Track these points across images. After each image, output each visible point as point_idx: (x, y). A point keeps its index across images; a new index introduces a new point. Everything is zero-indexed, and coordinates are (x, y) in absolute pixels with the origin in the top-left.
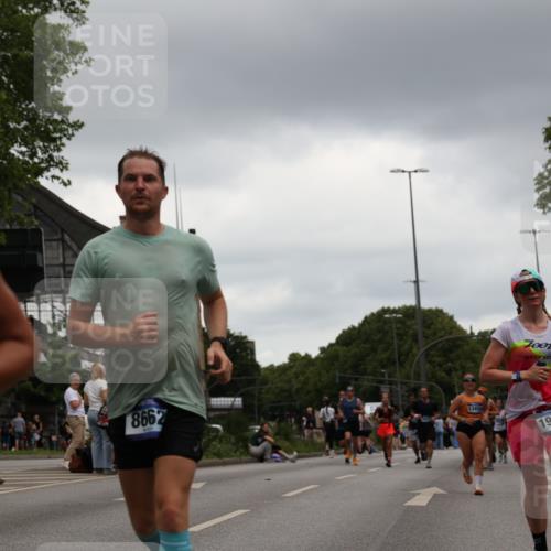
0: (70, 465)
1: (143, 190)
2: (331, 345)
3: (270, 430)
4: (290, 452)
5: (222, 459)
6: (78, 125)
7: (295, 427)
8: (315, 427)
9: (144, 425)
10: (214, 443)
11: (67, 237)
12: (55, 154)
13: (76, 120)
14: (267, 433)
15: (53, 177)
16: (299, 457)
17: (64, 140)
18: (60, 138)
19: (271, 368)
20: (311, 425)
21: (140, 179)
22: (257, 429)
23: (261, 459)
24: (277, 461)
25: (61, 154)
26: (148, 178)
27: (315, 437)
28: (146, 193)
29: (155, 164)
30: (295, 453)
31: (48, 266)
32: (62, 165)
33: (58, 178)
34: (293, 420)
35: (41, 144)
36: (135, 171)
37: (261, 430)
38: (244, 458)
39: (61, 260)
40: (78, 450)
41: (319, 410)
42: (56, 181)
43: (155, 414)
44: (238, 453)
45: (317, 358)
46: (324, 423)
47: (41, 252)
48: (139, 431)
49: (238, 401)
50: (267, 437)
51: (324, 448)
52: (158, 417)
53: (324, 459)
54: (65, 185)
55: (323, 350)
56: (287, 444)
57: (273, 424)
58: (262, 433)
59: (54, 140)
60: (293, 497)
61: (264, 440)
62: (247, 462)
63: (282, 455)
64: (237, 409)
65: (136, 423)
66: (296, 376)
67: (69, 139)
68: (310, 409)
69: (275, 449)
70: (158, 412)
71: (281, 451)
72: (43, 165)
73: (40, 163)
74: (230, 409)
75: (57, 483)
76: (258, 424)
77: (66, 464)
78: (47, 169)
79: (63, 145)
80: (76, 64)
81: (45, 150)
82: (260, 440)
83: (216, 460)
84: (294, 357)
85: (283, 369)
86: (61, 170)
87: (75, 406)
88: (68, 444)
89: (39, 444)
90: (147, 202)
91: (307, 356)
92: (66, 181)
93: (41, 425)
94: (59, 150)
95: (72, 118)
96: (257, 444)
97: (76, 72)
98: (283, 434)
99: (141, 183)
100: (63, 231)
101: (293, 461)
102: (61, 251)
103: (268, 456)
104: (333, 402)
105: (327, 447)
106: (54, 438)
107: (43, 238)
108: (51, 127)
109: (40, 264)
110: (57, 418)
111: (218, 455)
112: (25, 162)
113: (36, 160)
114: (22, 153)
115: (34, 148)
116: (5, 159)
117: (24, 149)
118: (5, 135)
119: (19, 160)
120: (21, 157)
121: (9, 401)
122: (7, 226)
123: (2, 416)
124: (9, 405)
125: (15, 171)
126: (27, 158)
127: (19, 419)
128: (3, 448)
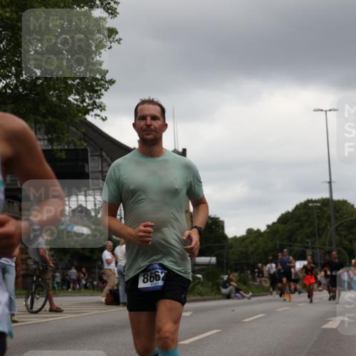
0: (106, 300)
1: (151, 125)
2: (274, 224)
3: (234, 279)
4: (247, 293)
5: (203, 297)
6: (112, 82)
7: (250, 276)
8: (263, 276)
9: (151, 282)
10: (198, 286)
11: (104, 154)
12: (97, 100)
13: (110, 78)
14: (232, 281)
15: (96, 115)
16: (253, 296)
17: (103, 91)
18: (100, 90)
19: (235, 239)
20: (261, 275)
21: (149, 118)
22: (225, 277)
23: (228, 297)
24: (239, 299)
25: (101, 100)
27: (263, 283)
30: (251, 294)
31: (92, 172)
32: (102, 108)
33: (99, 116)
34: (249, 272)
35: (88, 94)
37: (228, 279)
38: (217, 296)
39: (100, 168)
40: (111, 291)
41: (266, 265)
42: (97, 117)
43: (160, 274)
44: (213, 293)
45: (265, 232)
46: (270, 274)
47: (88, 163)
48: (148, 285)
49: (213, 260)
50: (232, 283)
51: (269, 290)
52: (162, 276)
53: (269, 297)
54: (104, 120)
55: (268, 227)
56: (245, 287)
57: (236, 274)
58: (229, 280)
59: (97, 91)
60: (249, 322)
61: (231, 285)
62: (219, 299)
63: (242, 295)
64: (213, 265)
65: (146, 280)
66: (251, 243)
67: (106, 90)
68: (260, 265)
69: (238, 290)
70: (162, 273)
71: (242, 292)
72: (89, 108)
73: (87, 106)
74: (208, 265)
75: (97, 312)
76: (226, 274)
77: (103, 299)
78: (92, 110)
79: (102, 94)
80: (111, 43)
81: (91, 98)
82: (227, 285)
83: (199, 297)
84: (250, 231)
85: (242, 239)
86: (101, 111)
87: (109, 263)
88: (104, 287)
89: (86, 287)
90: (153, 133)
91: (258, 231)
92: (104, 118)
93: (87, 275)
94: (99, 98)
95: (108, 77)
96: (226, 287)
97: (111, 47)
98: (243, 281)
99: (149, 121)
100: (101, 150)
101: (249, 298)
102: (100, 163)
103: (233, 295)
104: (275, 260)
105: (271, 290)
106: (95, 283)
107: (89, 154)
108: (94, 83)
109: (87, 171)
110: (97, 271)
111: (201, 294)
112: (78, 106)
113: (85, 104)
114: (76, 100)
115: (84, 96)
116: (64, 104)
117: (77, 97)
118: (66, 88)
119: (74, 104)
120: (75, 102)
121: (67, 259)
122: (66, 147)
123: (62, 269)
124: (67, 261)
125: (71, 111)
126: (79, 103)
127: (74, 271)
128: (63, 289)
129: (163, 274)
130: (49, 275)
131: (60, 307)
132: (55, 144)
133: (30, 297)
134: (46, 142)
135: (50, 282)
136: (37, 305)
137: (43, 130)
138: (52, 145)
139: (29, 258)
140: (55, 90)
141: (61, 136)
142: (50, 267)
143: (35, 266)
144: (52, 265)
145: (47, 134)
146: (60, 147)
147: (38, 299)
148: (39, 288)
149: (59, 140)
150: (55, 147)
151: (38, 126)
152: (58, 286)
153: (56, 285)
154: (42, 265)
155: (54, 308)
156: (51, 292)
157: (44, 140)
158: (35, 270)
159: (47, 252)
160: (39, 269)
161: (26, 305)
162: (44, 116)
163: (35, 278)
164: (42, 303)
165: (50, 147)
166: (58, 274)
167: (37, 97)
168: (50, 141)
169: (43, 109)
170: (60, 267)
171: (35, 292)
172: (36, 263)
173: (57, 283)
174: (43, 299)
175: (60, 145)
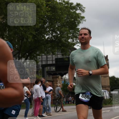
1: (84, 37)
21: (83, 35)
26: (85, 34)
28: (85, 38)
29: (87, 31)
35: (75, 39)
36: (82, 33)
42: (78, 46)
52: (90, 97)
73: (75, 43)
78: (77, 44)
80: (82, 21)
81: (76, 40)
90: (85, 40)
97: (82, 23)
99: (83, 36)
108: (77, 35)
112: (72, 43)
113: (74, 42)
114: (71, 41)
115: (74, 39)
116: (67, 42)
117: (71, 40)
118: (68, 37)
119: (70, 42)
120: (71, 42)
121: (68, 94)
122: (68, 57)
123: (66, 97)
124: (67, 94)
125: (70, 45)
126: (72, 42)
127: (71, 98)
128: (66, 104)
129: (91, 97)
130: (62, 99)
131: (66, 110)
132: (64, 56)
133: (56, 107)
134: (61, 55)
135: (62, 102)
136: (58, 110)
137: (60, 52)
138: (63, 56)
139: (56, 94)
140: (64, 38)
141: (66, 53)
142: (63, 97)
143: (57, 97)
144: (63, 96)
145: (61, 53)
146: (66, 57)
147: (58, 107)
148: (59, 104)
149: (65, 54)
150: (64, 57)
151: (58, 50)
152: (65, 103)
153: (64, 103)
154: (60, 96)
155: (64, 110)
156: (63, 105)
157: (60, 55)
158: (57, 98)
159: (61, 92)
160: (59, 97)
161: (54, 110)
162: (61, 47)
163: (57, 101)
164: (60, 109)
165: (62, 57)
166: (65, 99)
167: (58, 41)
168: (63, 55)
169: (60, 45)
170: (65, 97)
171: (57, 105)
172: (58, 95)
173: (64, 102)
174: (60, 107)
175: (66, 56)
